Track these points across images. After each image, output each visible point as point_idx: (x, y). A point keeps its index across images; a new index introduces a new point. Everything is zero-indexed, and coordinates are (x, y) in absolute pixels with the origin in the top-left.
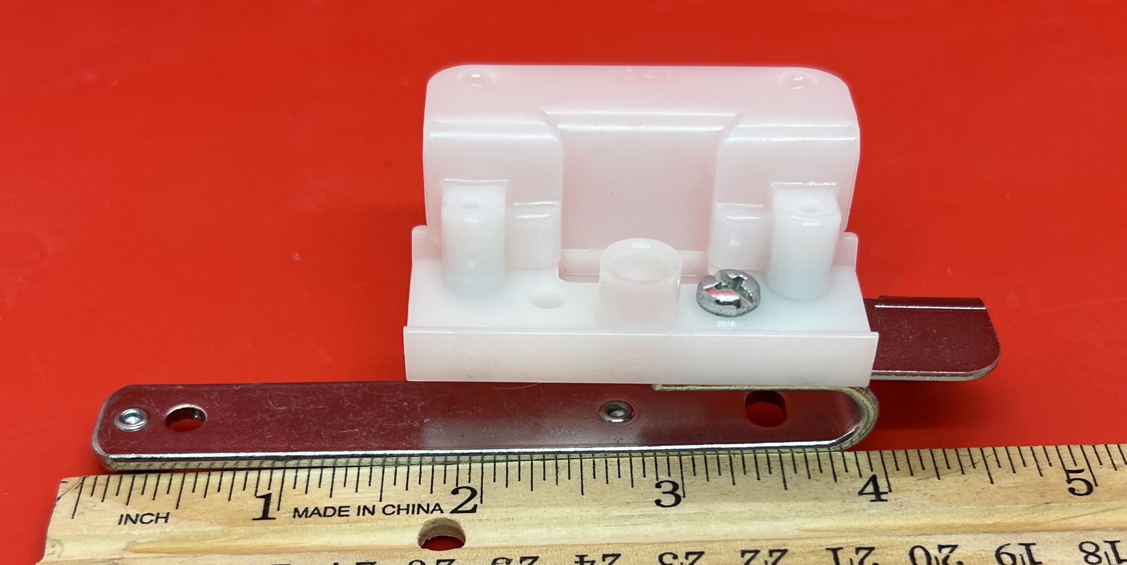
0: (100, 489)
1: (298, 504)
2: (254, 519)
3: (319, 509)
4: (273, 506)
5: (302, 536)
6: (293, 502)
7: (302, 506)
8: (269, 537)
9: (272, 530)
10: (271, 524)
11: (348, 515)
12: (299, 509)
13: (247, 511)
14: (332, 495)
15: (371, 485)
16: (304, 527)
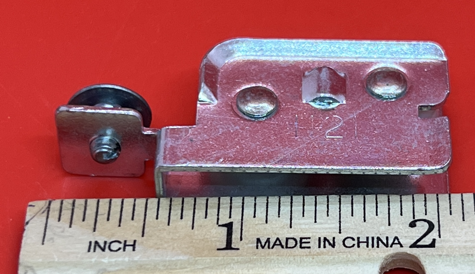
0: (66, 214)
1: (259, 234)
2: (218, 249)
3: (280, 240)
4: (236, 236)
5: (266, 267)
6: (254, 231)
7: (263, 236)
8: (234, 267)
9: (236, 261)
10: (236, 255)
11: (309, 248)
12: (261, 239)
13: (211, 240)
14: (292, 226)
15: (329, 215)
16: (268, 259)
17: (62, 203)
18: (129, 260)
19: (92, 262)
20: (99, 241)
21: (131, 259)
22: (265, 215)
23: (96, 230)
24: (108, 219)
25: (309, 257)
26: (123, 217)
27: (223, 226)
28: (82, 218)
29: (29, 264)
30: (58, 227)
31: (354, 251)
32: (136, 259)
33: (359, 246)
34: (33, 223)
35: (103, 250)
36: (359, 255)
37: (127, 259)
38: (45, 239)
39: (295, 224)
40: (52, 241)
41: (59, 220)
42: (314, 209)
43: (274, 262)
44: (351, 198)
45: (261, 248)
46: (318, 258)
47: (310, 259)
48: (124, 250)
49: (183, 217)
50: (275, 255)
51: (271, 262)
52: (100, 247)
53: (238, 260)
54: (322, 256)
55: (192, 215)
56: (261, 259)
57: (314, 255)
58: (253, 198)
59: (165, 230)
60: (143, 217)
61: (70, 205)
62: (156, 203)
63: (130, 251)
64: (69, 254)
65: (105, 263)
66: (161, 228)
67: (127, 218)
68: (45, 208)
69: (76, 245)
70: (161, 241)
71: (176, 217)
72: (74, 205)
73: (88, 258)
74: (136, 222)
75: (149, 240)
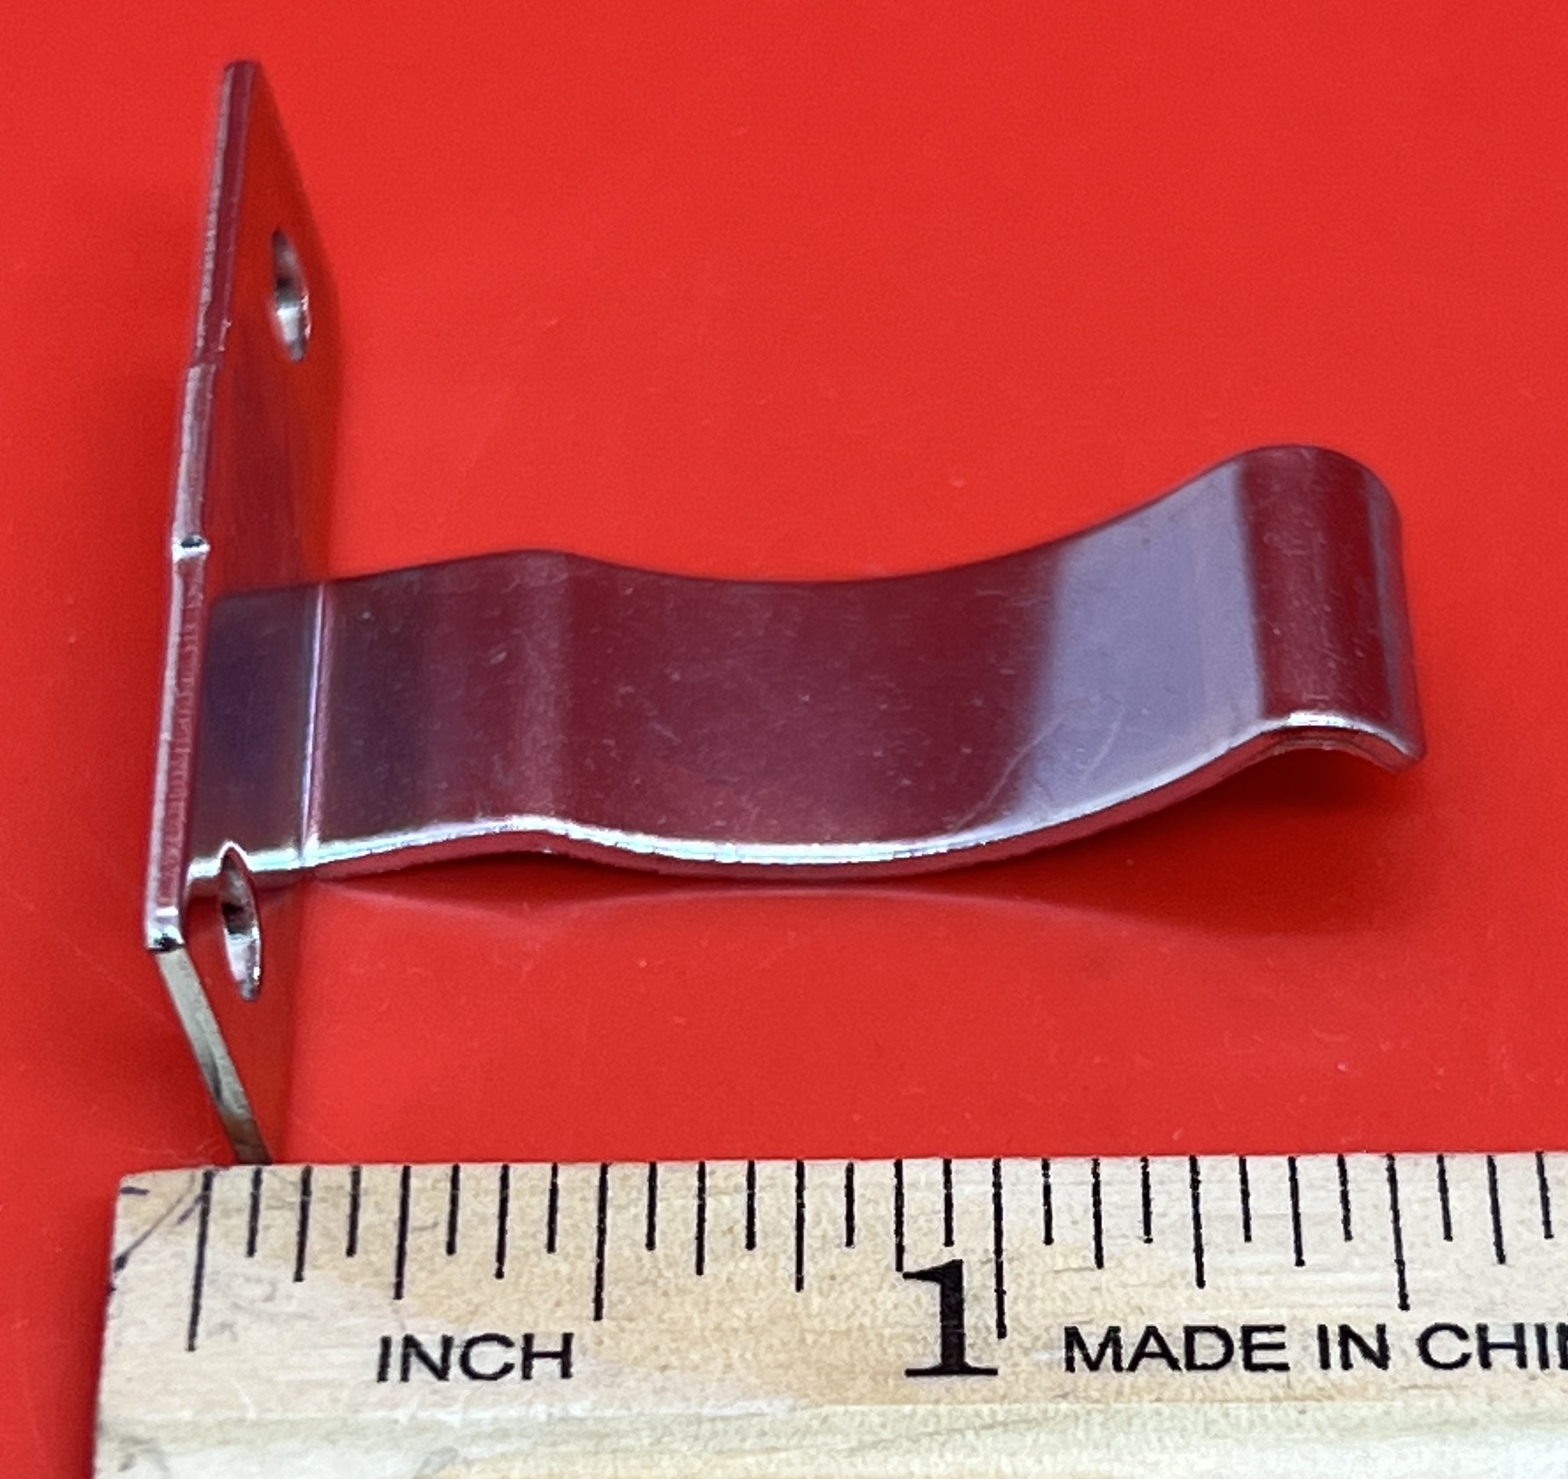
1: (1071, 1309)
2: (911, 1373)
3: (1163, 1335)
4: (980, 1317)
5: (1108, 1446)
6: (1053, 1300)
7: (1090, 1322)
8: (979, 1445)
9: (989, 1421)
10: (985, 1392)
11: (1283, 1367)
12: (1083, 1331)
13: (881, 1336)
14: (1205, 1278)
15: (1353, 1234)
16: (1118, 1412)
17: (257, 1181)
18: (550, 1415)
19: (396, 1422)
20: (420, 1338)
21: (557, 1412)
22: (1092, 1231)
23: (405, 1291)
24: (451, 1249)
25: (1285, 1404)
26: (508, 1237)
27: (923, 1276)
28: (344, 1245)
29: (140, 1432)
30: (248, 1279)
31: (1466, 1381)
32: (577, 1410)
33: (1486, 1363)
34: (145, 1262)
35: (441, 1373)
36: (1491, 1400)
37: (540, 1411)
38: (201, 1329)
39: (1220, 1272)
40: (227, 1335)
41: (251, 1251)
42: (1290, 1212)
43: (1144, 1425)
44: (1436, 1169)
45: (1084, 1365)
46: (1323, 1409)
47: (1287, 1414)
48: (527, 1375)
49: (758, 1239)
50: (1146, 1397)
51: (1130, 1424)
52: (425, 1358)
53: (993, 1413)
54: (1339, 1403)
55: (793, 1234)
56: (1089, 1413)
57: (1304, 1398)
58: (1037, 1164)
59: (681, 1291)
60: (591, 1240)
61: (290, 1188)
62: (644, 1183)
63: (551, 1378)
64: (301, 1388)
65: (451, 1428)
66: (672, 1286)
67: (530, 1244)
68: (189, 1200)
69: (326, 1351)
70: (674, 1340)
71: (729, 1237)
72: (306, 1189)
73: (381, 1404)
74: (566, 1257)
75: (626, 1335)
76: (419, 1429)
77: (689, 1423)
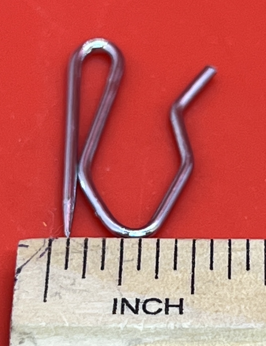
17: (68, 243)
18: (175, 327)
19: (119, 328)
20: (127, 299)
21: (177, 326)
23: (122, 283)
24: (139, 268)
26: (159, 264)
28: (100, 266)
29: (27, 330)
30: (65, 277)
34: (27, 271)
35: (136, 311)
37: (172, 325)
38: (48, 294)
40: (57, 297)
41: (66, 268)
48: (167, 313)
49: (251, 266)
52: (129, 306)
55: (263, 265)
59: (223, 285)
60: (190, 266)
61: (80, 246)
62: (208, 247)
63: (176, 314)
64: (84, 316)
65: (139, 331)
66: (219, 283)
67: (167, 267)
68: (43, 250)
69: (94, 303)
70: (220, 302)
71: (240, 266)
72: (86, 247)
73: (114, 321)
74: (181, 272)
75: (203, 300)
76: (127, 331)
77: (226, 331)
